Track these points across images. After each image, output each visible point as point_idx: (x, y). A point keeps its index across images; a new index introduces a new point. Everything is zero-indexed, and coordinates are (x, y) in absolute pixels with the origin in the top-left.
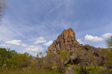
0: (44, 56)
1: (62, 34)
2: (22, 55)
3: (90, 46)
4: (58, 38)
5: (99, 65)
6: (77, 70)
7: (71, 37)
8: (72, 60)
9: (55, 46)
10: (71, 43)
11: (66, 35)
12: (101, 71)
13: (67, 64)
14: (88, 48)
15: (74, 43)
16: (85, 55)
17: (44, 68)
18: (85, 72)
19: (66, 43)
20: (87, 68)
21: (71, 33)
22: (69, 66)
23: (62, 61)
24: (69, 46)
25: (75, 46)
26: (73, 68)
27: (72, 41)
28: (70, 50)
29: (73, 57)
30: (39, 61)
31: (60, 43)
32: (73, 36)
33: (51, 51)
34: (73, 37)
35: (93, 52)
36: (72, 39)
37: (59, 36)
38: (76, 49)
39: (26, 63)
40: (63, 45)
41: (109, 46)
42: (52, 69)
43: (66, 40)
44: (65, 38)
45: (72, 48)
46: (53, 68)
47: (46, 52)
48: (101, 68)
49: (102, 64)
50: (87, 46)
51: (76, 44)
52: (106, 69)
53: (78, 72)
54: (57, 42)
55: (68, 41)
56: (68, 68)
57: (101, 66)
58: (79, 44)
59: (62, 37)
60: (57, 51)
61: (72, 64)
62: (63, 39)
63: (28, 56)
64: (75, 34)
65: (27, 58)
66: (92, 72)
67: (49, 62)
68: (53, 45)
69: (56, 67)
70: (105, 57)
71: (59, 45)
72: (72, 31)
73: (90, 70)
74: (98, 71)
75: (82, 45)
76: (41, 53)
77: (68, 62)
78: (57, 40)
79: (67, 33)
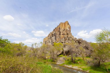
0: (39, 47)
1: (58, 27)
2: (17, 44)
3: (83, 40)
4: (54, 30)
5: (87, 57)
6: (68, 60)
7: (67, 30)
8: (64, 52)
9: (51, 38)
10: (66, 36)
11: (62, 28)
12: (87, 61)
13: (59, 55)
14: (80, 41)
15: (68, 37)
16: (77, 47)
17: (38, 57)
18: (74, 62)
19: (62, 36)
20: (77, 59)
21: (67, 26)
22: (61, 57)
23: (55, 52)
24: (63, 39)
25: (69, 39)
26: (64, 59)
27: (67, 34)
28: (65, 42)
29: (66, 49)
30: (34, 51)
31: (55, 36)
32: (68, 29)
33: (47, 42)
34: (68, 31)
35: (85, 46)
36: (68, 33)
37: (55, 28)
38: (70, 42)
39: (21, 52)
40: (58, 37)
41: (97, 41)
42: (45, 59)
43: (62, 33)
44: (61, 31)
45: (66, 41)
46: (47, 58)
47: (41, 43)
48: (88, 59)
49: (89, 56)
50: (80, 40)
51: (70, 37)
52: (92, 60)
53: (68, 62)
54: (53, 34)
55: (63, 34)
56: (60, 58)
57: (88, 58)
58: (73, 38)
59: (58, 29)
60: (53, 42)
61: (64, 55)
62: (59, 32)
63: (23, 46)
64: (70, 28)
65: (22, 48)
66: (79, 62)
67: (43, 52)
68: (48, 37)
69: (49, 57)
70: (93, 50)
71: (54, 37)
72: (68, 24)
73: (79, 60)
74: (85, 61)
75: (76, 38)
76: (36, 44)
77: (61, 53)
78: (53, 32)
79: (63, 25)
